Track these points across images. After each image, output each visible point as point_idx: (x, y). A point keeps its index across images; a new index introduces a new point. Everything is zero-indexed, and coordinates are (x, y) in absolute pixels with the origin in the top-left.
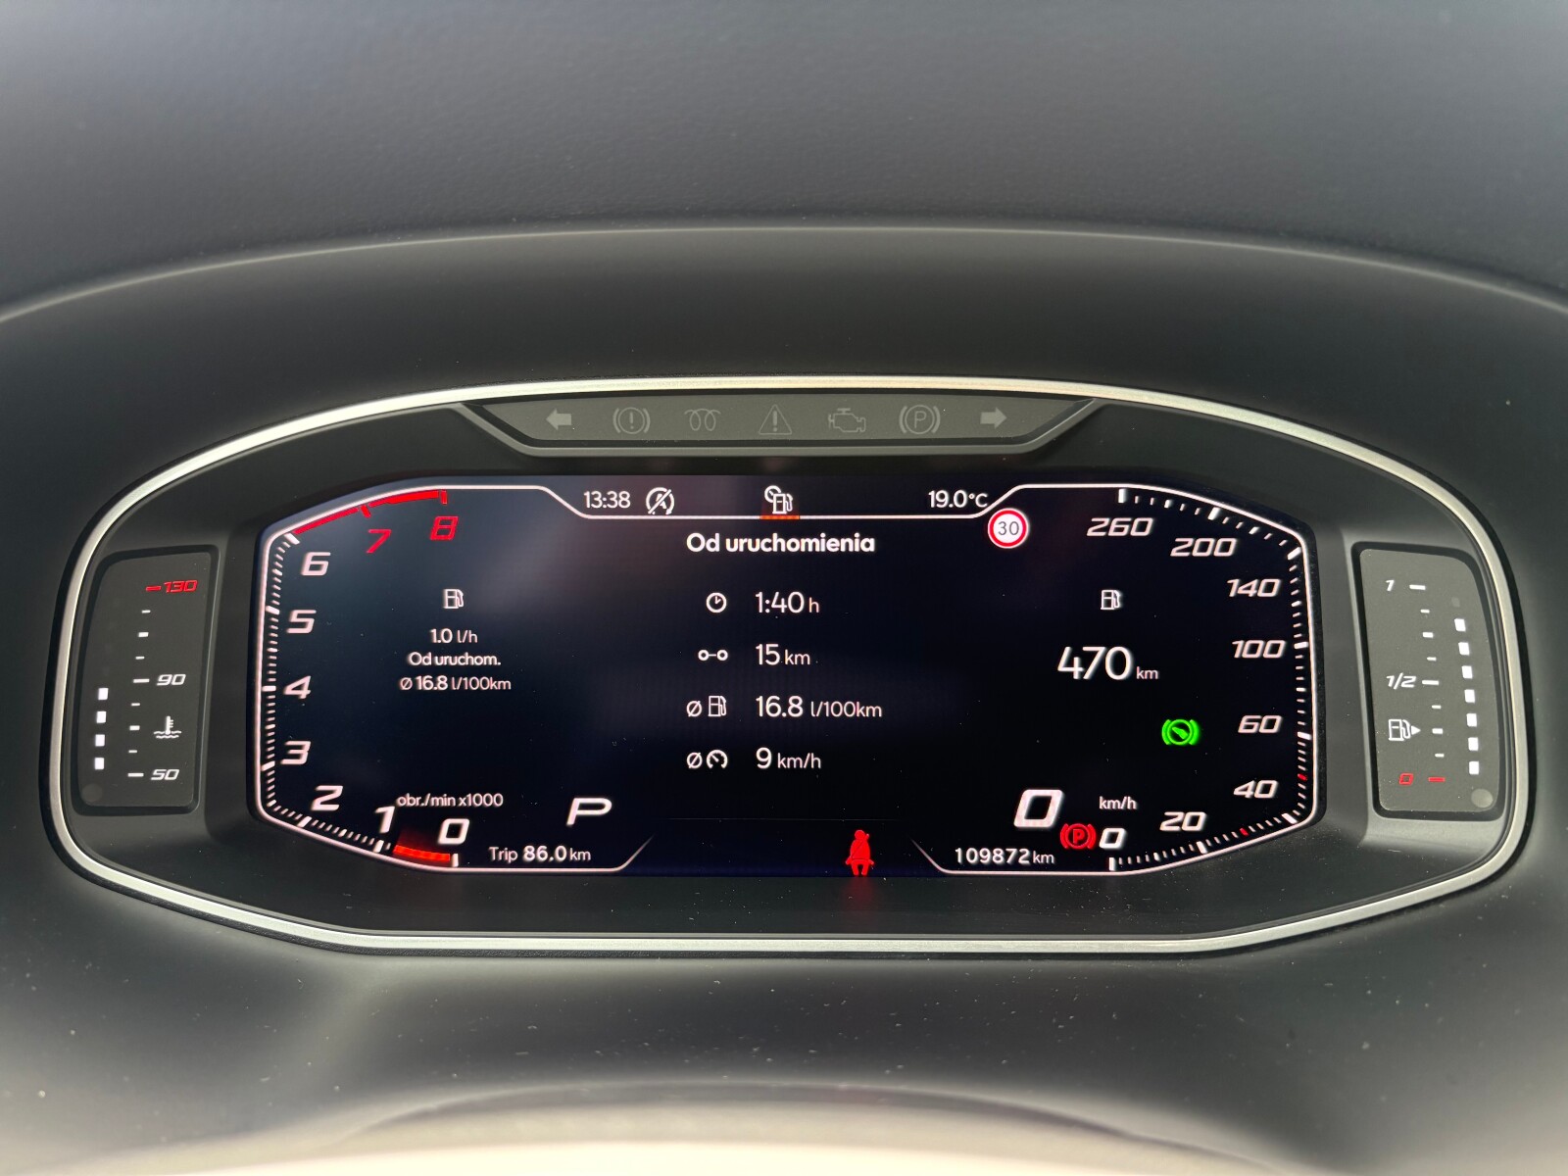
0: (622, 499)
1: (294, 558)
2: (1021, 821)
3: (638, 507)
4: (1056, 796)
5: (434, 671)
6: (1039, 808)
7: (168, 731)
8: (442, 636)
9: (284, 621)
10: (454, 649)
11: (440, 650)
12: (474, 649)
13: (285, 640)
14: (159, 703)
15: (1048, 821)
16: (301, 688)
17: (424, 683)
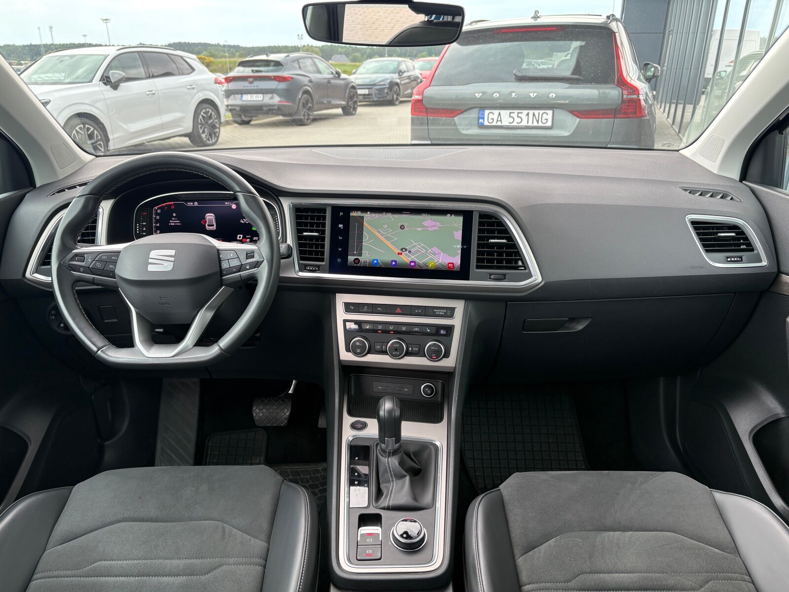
0: (192, 203)
1: (156, 210)
2: (238, 239)
3: (194, 204)
4: (242, 236)
5: (173, 223)
6: (240, 237)
7: (144, 229)
8: (173, 219)
9: (156, 217)
10: (175, 220)
11: (173, 220)
12: (177, 220)
13: (156, 219)
14: (143, 226)
15: (241, 239)
16: (158, 225)
17: (172, 224)
